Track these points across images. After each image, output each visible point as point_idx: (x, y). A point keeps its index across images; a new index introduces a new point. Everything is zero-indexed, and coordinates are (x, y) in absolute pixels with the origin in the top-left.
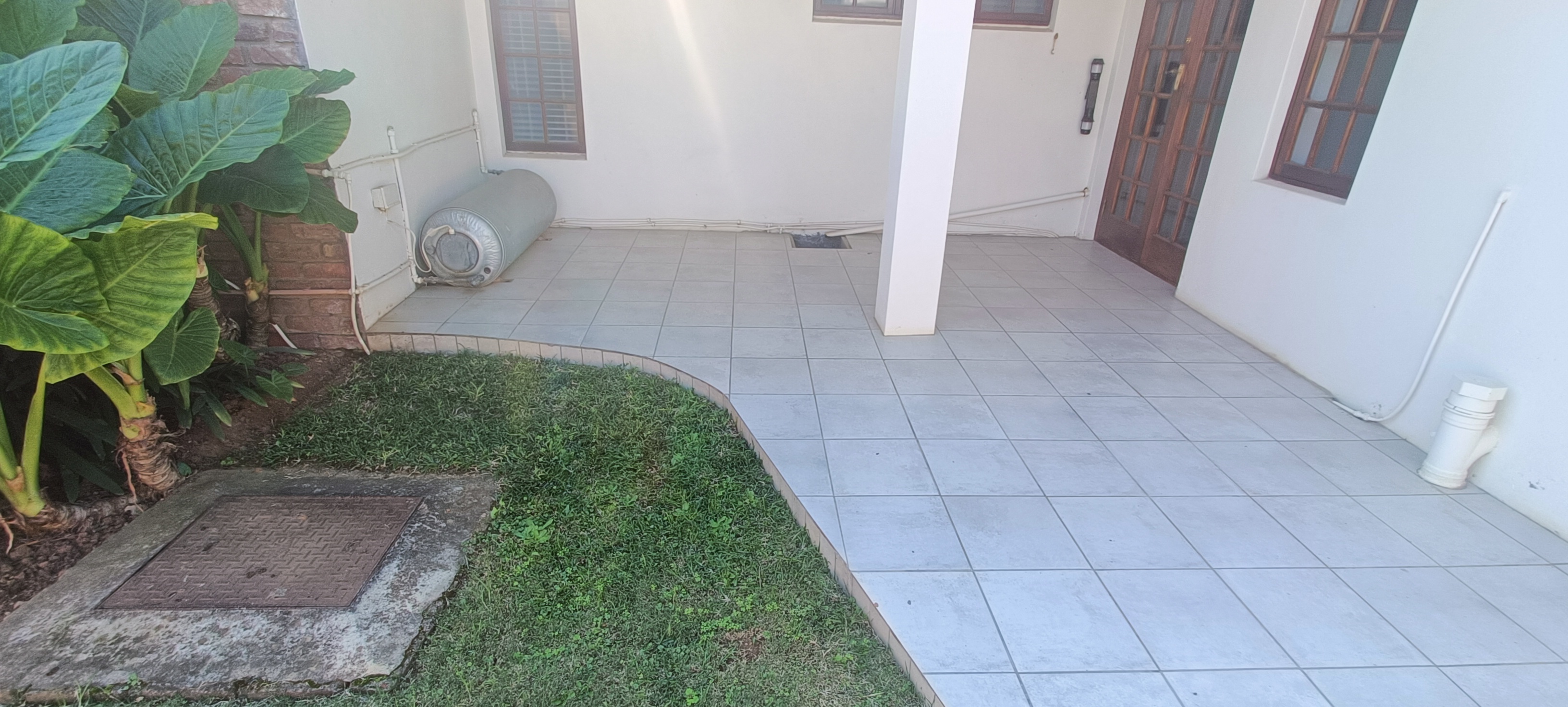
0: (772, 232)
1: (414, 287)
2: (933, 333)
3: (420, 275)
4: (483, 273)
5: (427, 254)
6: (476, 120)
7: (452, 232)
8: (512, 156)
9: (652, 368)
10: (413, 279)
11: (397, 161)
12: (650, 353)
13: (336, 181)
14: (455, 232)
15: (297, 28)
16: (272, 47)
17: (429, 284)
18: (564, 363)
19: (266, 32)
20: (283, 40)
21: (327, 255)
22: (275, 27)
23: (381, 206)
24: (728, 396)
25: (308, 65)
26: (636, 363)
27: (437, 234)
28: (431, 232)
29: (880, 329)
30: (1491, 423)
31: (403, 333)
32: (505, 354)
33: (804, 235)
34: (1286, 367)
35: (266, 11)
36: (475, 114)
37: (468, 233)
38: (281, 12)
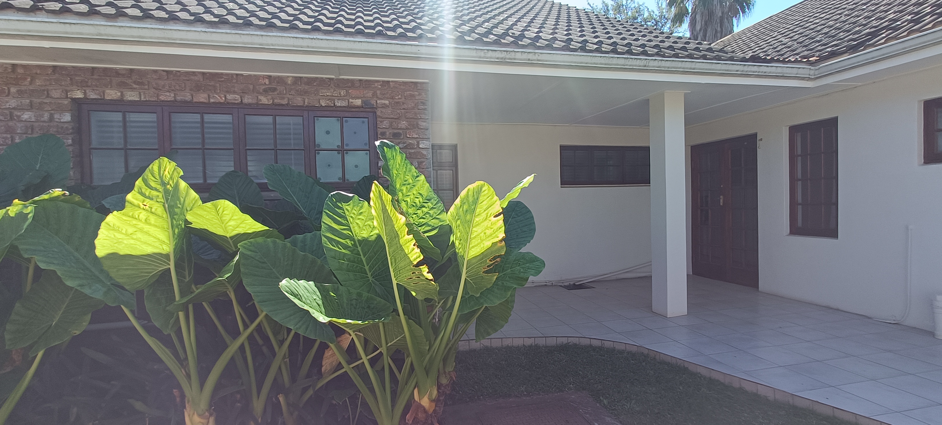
0: (549, 285)
2: (687, 314)
9: (585, 342)
12: (580, 335)
18: (538, 346)
24: (641, 346)
26: (575, 341)
29: (662, 315)
32: (505, 346)
33: (563, 285)
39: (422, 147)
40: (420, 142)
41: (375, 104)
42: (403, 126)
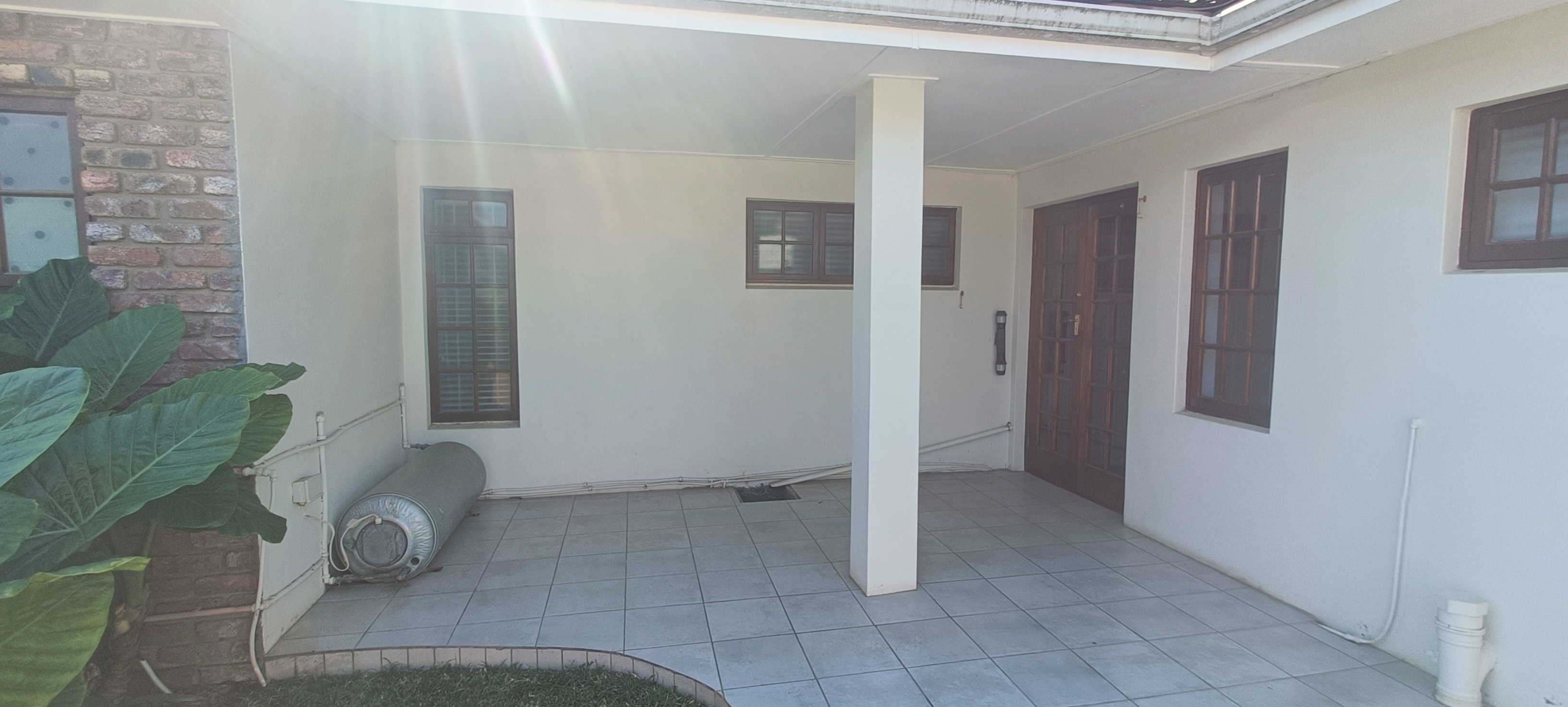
0: (715, 486)
1: (322, 588)
2: (915, 588)
3: (333, 573)
4: (409, 564)
5: (345, 548)
6: (403, 394)
7: (379, 521)
8: (438, 427)
9: (622, 665)
10: (323, 580)
11: (323, 449)
12: (619, 648)
13: (257, 479)
14: (382, 520)
15: (241, 322)
16: (207, 342)
17: (344, 583)
18: (515, 670)
19: (204, 327)
20: (222, 335)
21: (230, 565)
22: (215, 322)
23: (302, 501)
24: (720, 693)
25: (246, 358)
26: (603, 660)
27: (359, 525)
28: (352, 524)
29: (860, 589)
30: (1484, 638)
31: (313, 653)
32: (442, 666)
33: (747, 487)
34: (1259, 590)
35: (208, 307)
36: (403, 388)
37: (397, 521)
38: (225, 308)
39: (212, 192)
40: (207, 179)
41: (68, 79)
42: (154, 139)
